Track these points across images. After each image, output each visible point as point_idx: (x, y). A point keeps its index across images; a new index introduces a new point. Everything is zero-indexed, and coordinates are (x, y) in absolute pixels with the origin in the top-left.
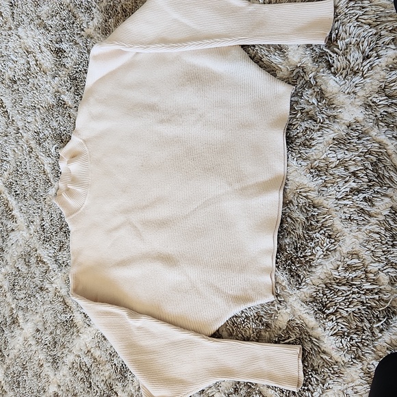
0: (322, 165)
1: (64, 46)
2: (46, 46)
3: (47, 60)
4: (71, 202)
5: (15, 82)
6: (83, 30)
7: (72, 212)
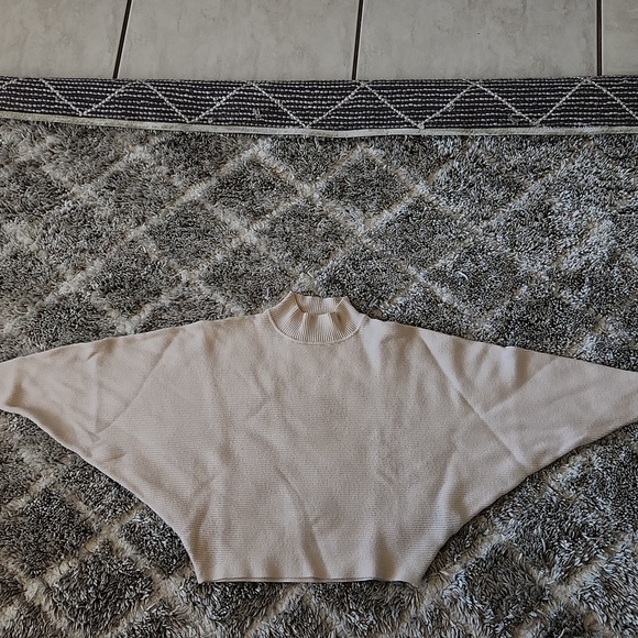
0: (444, 622)
1: (586, 289)
2: (588, 263)
3: (570, 264)
4: (287, 317)
5: (545, 216)
6: (604, 315)
7: (275, 317)
